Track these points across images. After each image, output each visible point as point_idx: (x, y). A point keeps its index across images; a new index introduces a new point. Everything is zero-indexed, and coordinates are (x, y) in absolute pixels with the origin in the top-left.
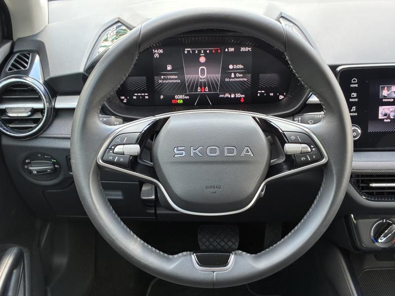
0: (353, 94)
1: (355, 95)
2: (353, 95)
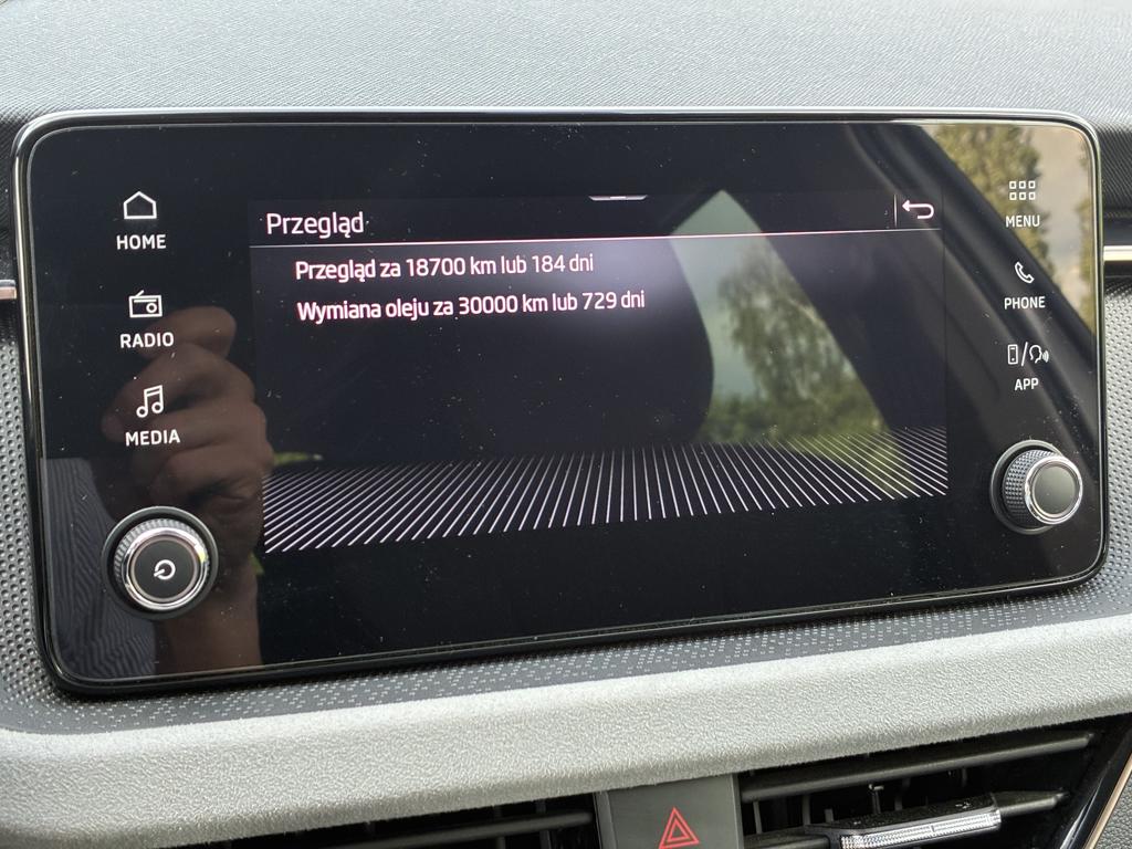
0: (139, 298)
1: (153, 304)
2: (140, 308)
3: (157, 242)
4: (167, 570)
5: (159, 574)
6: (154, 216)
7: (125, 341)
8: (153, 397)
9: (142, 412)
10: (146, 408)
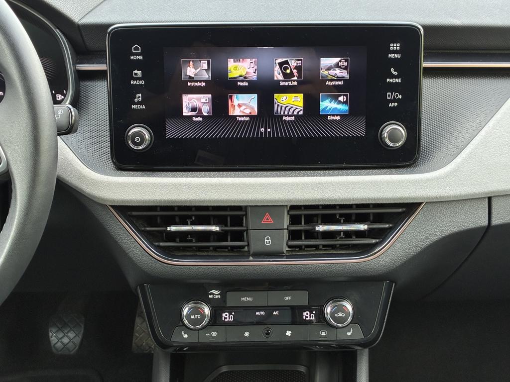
3: (141, 57)
4: (138, 140)
5: (136, 140)
6: (140, 51)
7: (132, 82)
8: (139, 97)
9: (136, 100)
10: (137, 99)
